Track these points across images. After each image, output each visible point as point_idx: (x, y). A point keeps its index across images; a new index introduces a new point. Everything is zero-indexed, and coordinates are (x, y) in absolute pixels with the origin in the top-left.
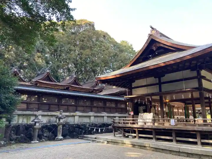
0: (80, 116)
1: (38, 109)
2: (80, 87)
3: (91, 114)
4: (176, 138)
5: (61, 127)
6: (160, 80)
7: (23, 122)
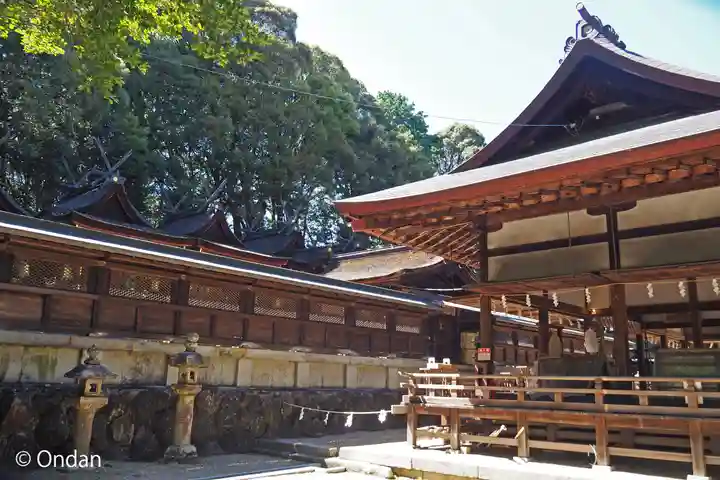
1: (91, 325)
4: (704, 459)
6: (612, 222)
7: (23, 376)
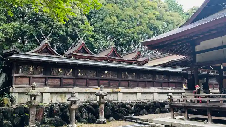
0: (124, 93)
1: (74, 85)
2: (121, 59)
3: (137, 90)
7: (57, 101)
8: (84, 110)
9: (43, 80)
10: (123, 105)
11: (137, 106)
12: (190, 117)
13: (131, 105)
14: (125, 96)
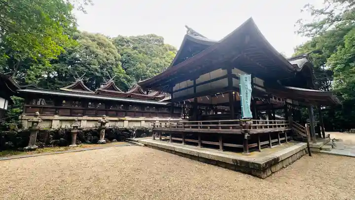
0: (129, 121)
1: (83, 115)
2: (142, 95)
3: (141, 118)
4: (201, 142)
5: (104, 131)
6: (195, 82)
8: (89, 134)
9: (54, 110)
10: (126, 130)
11: (138, 131)
12: (162, 138)
13: (133, 130)
14: (131, 123)
